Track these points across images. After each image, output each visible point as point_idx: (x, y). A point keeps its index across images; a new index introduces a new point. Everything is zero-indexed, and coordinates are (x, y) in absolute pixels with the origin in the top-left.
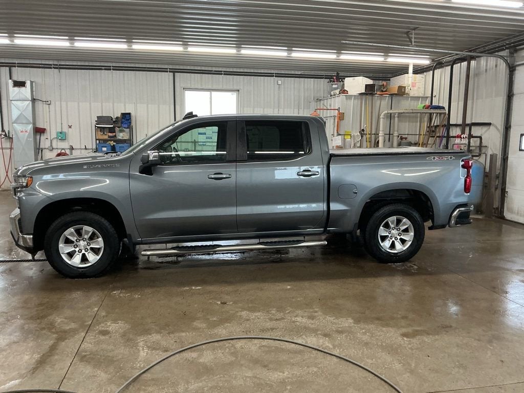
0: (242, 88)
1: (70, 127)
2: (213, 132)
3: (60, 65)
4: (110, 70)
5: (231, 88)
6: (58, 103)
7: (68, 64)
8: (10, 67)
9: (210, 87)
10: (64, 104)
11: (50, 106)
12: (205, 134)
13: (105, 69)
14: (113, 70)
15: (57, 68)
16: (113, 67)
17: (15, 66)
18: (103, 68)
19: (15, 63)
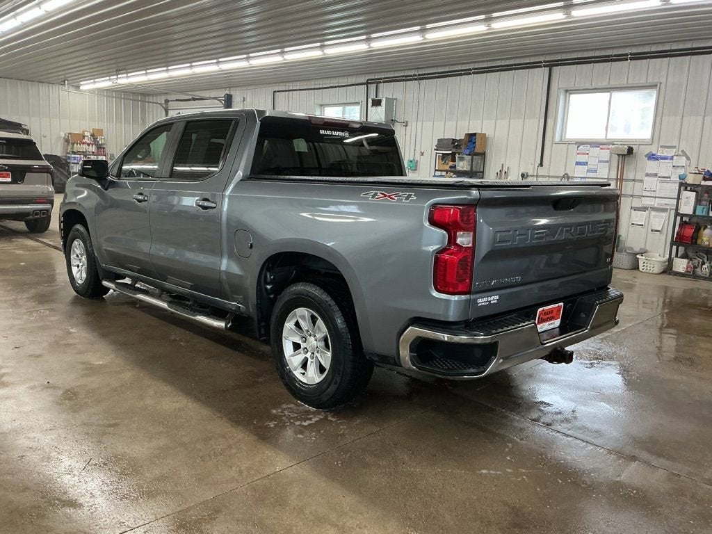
0: (663, 80)
1: (422, 154)
2: (599, 162)
3: (419, 75)
5: (643, 81)
6: (414, 124)
7: (428, 72)
8: (378, 83)
9: (605, 84)
10: (419, 124)
11: (407, 128)
12: (586, 164)
13: (465, 74)
14: (474, 73)
15: (416, 79)
16: (474, 69)
17: (380, 82)
18: (463, 72)
19: (381, 79)
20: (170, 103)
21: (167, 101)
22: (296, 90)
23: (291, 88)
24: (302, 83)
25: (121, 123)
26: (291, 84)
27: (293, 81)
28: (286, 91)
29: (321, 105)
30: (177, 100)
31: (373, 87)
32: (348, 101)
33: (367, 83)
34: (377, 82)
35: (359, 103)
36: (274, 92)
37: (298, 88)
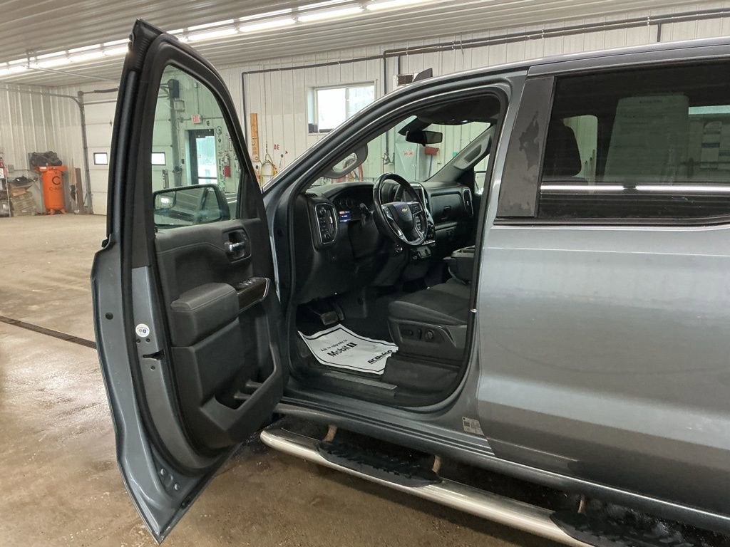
3: (463, 42)
4: (540, 37)
7: (476, 38)
13: (531, 38)
14: (545, 36)
15: (459, 48)
16: (545, 31)
17: (405, 54)
18: (528, 36)
19: (405, 49)
20: (85, 96)
21: (81, 94)
22: (277, 70)
23: (267, 68)
24: (284, 61)
25: (19, 123)
26: (268, 62)
27: (271, 59)
28: (261, 71)
29: (313, 88)
30: (96, 92)
31: (393, 62)
32: (356, 81)
33: (385, 56)
34: (400, 54)
35: (373, 82)
36: (243, 74)
37: (279, 67)
